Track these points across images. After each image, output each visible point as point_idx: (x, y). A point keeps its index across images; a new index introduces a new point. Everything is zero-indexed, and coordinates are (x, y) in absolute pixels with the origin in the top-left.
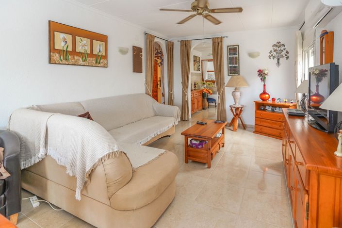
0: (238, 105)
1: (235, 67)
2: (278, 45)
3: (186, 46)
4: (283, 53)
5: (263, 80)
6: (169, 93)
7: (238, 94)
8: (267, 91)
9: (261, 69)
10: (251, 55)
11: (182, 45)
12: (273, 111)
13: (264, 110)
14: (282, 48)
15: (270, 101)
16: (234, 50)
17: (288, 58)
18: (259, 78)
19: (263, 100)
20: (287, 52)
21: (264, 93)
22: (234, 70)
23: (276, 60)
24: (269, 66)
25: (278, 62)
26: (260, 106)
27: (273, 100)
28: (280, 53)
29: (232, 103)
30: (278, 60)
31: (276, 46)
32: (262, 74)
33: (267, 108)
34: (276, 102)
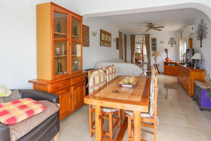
0: (157, 64)
1: (155, 47)
2: (172, 39)
3: (133, 37)
4: (174, 42)
5: (167, 53)
6: (125, 59)
7: (157, 59)
8: (168, 57)
9: (166, 48)
10: (161, 42)
11: (131, 37)
12: (171, 65)
13: (167, 65)
14: (173, 40)
15: (169, 61)
16: (154, 40)
17: (175, 44)
18: (165, 52)
19: (167, 61)
20: (175, 42)
21: (167, 58)
22: (154, 49)
23: (171, 44)
24: (169, 47)
25: (172, 46)
26: (166, 64)
27: (171, 61)
28: (173, 42)
29: (154, 63)
30: (172, 45)
31: (171, 39)
32: (166, 50)
33: (168, 64)
34: (172, 62)
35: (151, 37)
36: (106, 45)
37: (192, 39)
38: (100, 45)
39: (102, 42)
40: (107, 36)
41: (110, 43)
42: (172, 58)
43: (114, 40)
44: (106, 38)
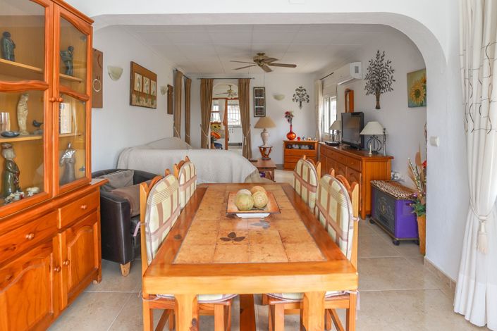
0: (266, 146)
1: (262, 109)
2: (300, 89)
3: (207, 85)
4: (305, 97)
5: (290, 121)
6: (186, 136)
7: (267, 135)
8: (293, 131)
9: (288, 110)
10: (277, 97)
11: (202, 84)
12: (300, 148)
13: (292, 148)
14: (304, 92)
15: (296, 140)
16: (260, 92)
17: (308, 101)
18: (286, 119)
19: (290, 139)
20: (308, 96)
21: (291, 132)
22: (260, 112)
23: (299, 102)
24: (293, 107)
25: (301, 105)
26: (288, 145)
27: (299, 138)
28: (302, 96)
29: (260, 143)
30: (301, 102)
31: (299, 90)
32: (289, 116)
33: (294, 146)
34: (301, 140)
35: (253, 84)
36: (145, 104)
37: (353, 91)
38: (131, 104)
39: (134, 96)
40: (147, 81)
41: (154, 98)
42: (301, 132)
43: (163, 92)
44: (145, 85)
